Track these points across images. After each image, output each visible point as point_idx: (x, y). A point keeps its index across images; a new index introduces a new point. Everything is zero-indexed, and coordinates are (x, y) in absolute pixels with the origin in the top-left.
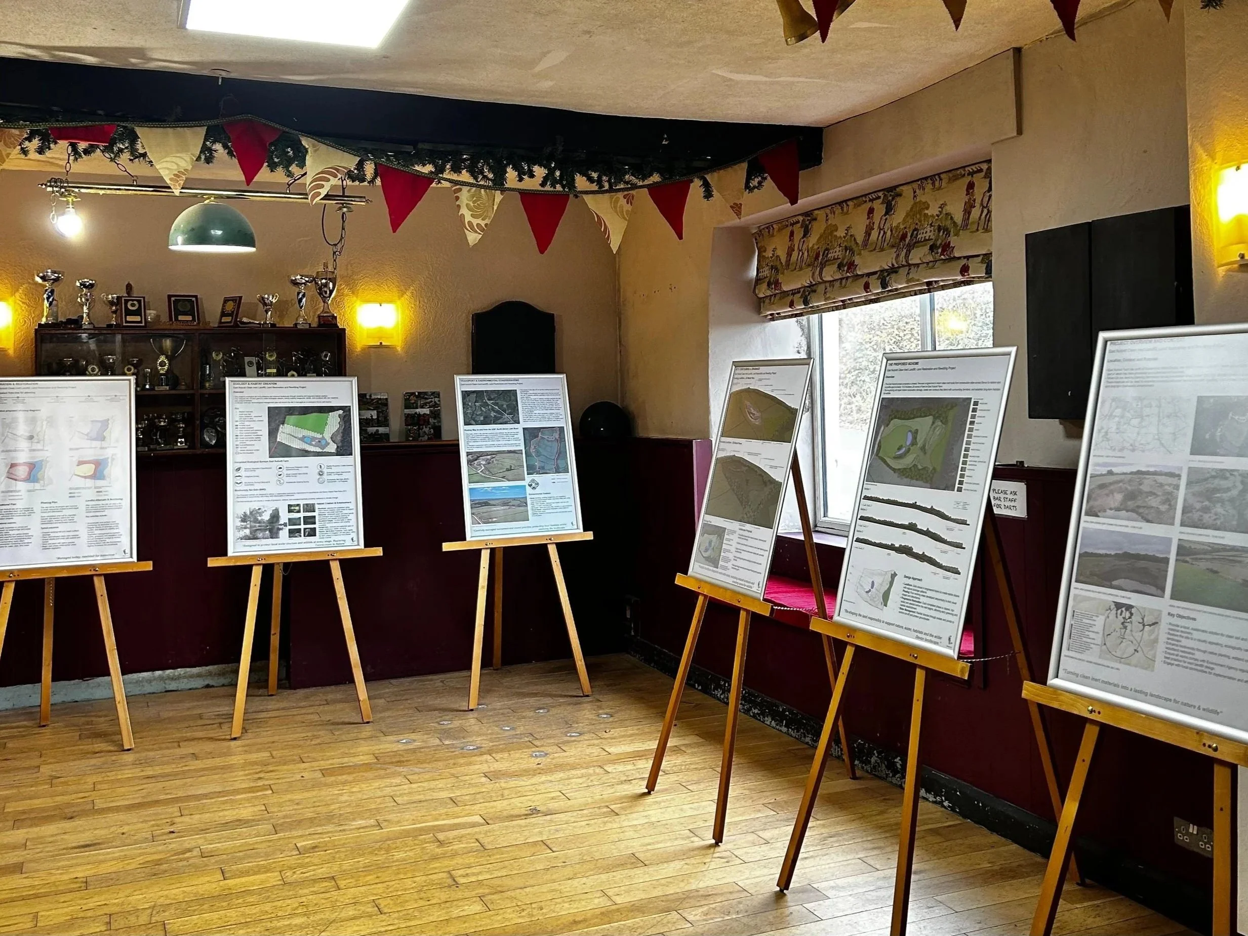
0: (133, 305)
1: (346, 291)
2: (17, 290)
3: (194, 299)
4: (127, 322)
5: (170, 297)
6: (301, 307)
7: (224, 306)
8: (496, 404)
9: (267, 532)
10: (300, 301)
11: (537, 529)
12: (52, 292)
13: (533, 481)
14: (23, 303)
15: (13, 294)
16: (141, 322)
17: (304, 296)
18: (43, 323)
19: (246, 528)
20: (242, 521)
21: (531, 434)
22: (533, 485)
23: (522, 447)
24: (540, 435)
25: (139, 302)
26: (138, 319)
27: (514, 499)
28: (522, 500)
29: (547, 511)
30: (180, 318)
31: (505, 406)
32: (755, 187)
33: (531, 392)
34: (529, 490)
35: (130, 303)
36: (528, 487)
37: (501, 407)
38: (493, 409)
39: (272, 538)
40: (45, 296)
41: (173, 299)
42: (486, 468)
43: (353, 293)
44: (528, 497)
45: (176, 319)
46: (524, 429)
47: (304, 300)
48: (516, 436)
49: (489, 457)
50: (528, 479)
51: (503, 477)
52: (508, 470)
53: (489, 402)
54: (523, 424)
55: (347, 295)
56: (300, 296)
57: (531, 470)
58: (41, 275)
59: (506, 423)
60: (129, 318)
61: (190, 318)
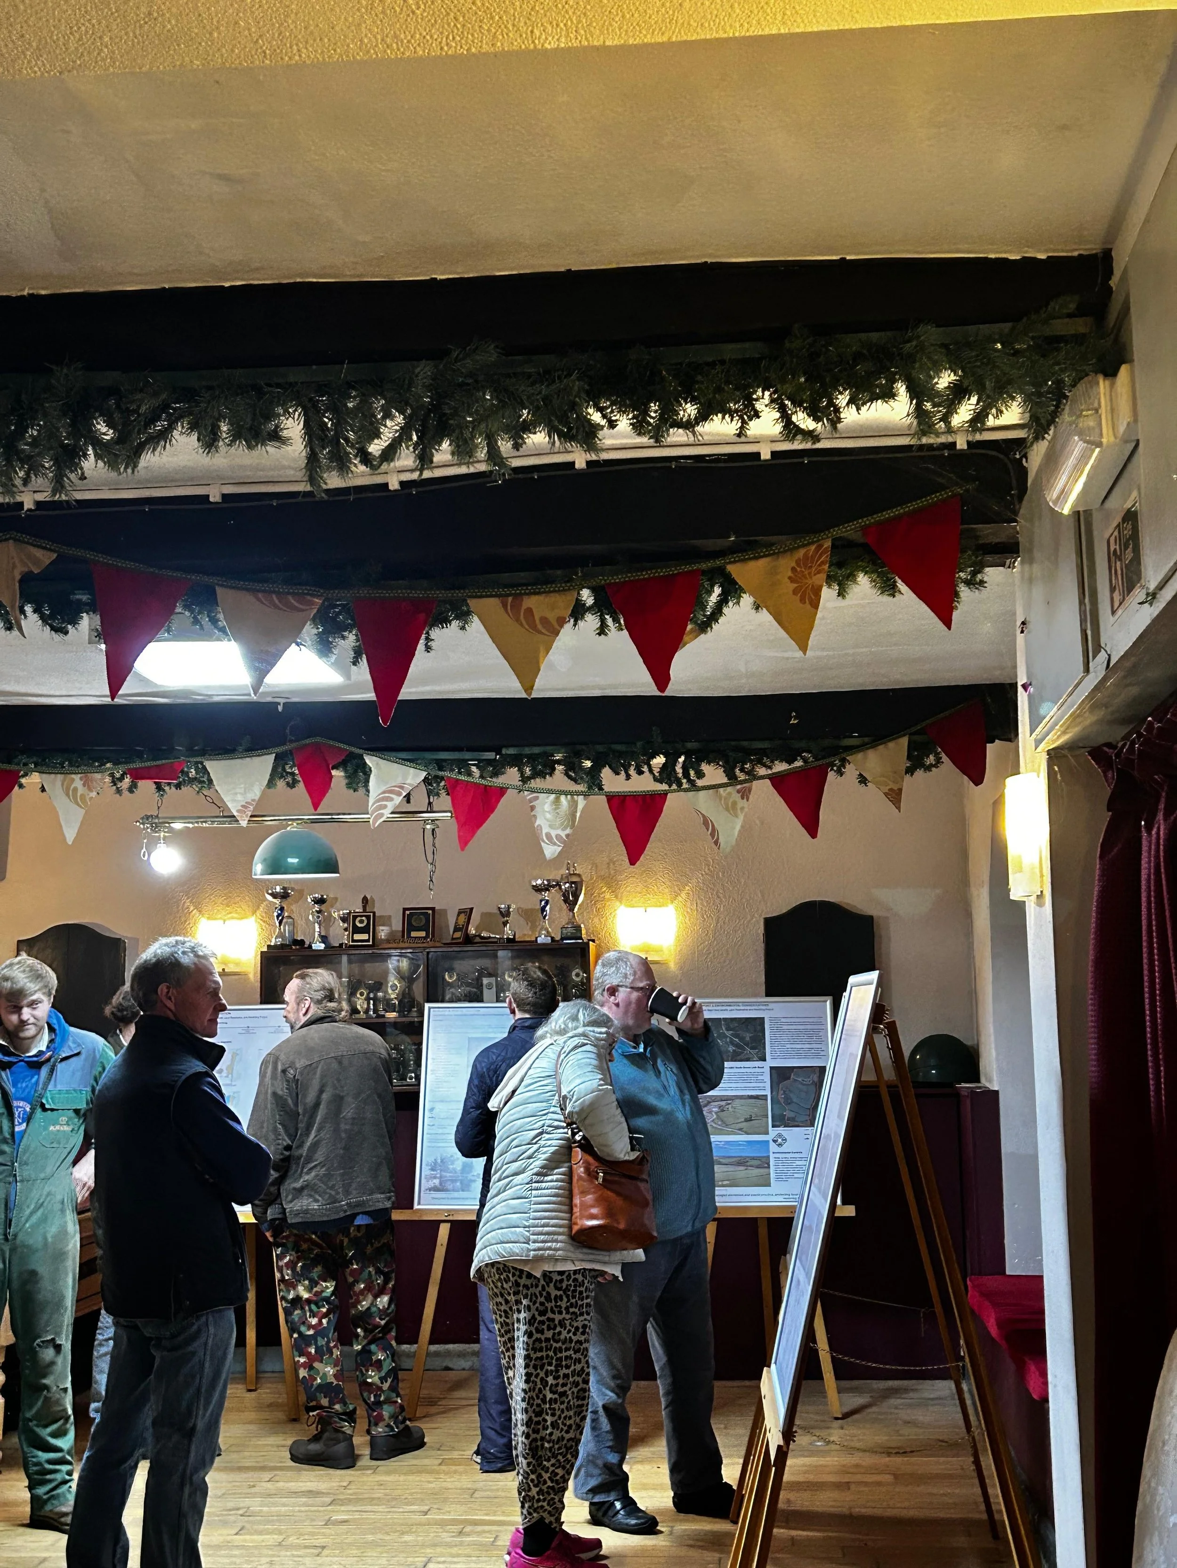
0: (361, 922)
1: (608, 896)
2: (258, 908)
3: (430, 912)
4: (353, 941)
5: (405, 910)
6: (544, 918)
7: (457, 919)
8: (737, 1036)
9: (458, 1184)
10: (543, 909)
11: (781, 1198)
12: (282, 909)
13: (780, 1135)
14: (264, 922)
15: (254, 912)
16: (368, 941)
17: (547, 902)
18: (272, 944)
19: (435, 1178)
20: (432, 1170)
21: (780, 1075)
22: (780, 1140)
23: (768, 1092)
24: (792, 1076)
25: (368, 917)
26: (365, 937)
27: (753, 1158)
28: (764, 1160)
29: (796, 1175)
30: (413, 934)
31: (748, 1039)
32: (931, 766)
33: (783, 1020)
34: (773, 1147)
35: (359, 919)
36: (772, 1144)
37: (742, 1039)
38: (732, 1042)
39: (463, 1191)
40: (276, 914)
41: (408, 912)
42: (718, 1117)
43: (616, 897)
44: (772, 1156)
45: (409, 936)
46: (771, 1068)
47: (548, 908)
48: (760, 1077)
49: (723, 1103)
50: (773, 1132)
51: (740, 1129)
52: (746, 1120)
53: (728, 1033)
54: (771, 1062)
55: (609, 900)
56: (543, 903)
57: (780, 1121)
58: (270, 892)
59: (748, 1060)
60: (357, 937)
61: (423, 934)
